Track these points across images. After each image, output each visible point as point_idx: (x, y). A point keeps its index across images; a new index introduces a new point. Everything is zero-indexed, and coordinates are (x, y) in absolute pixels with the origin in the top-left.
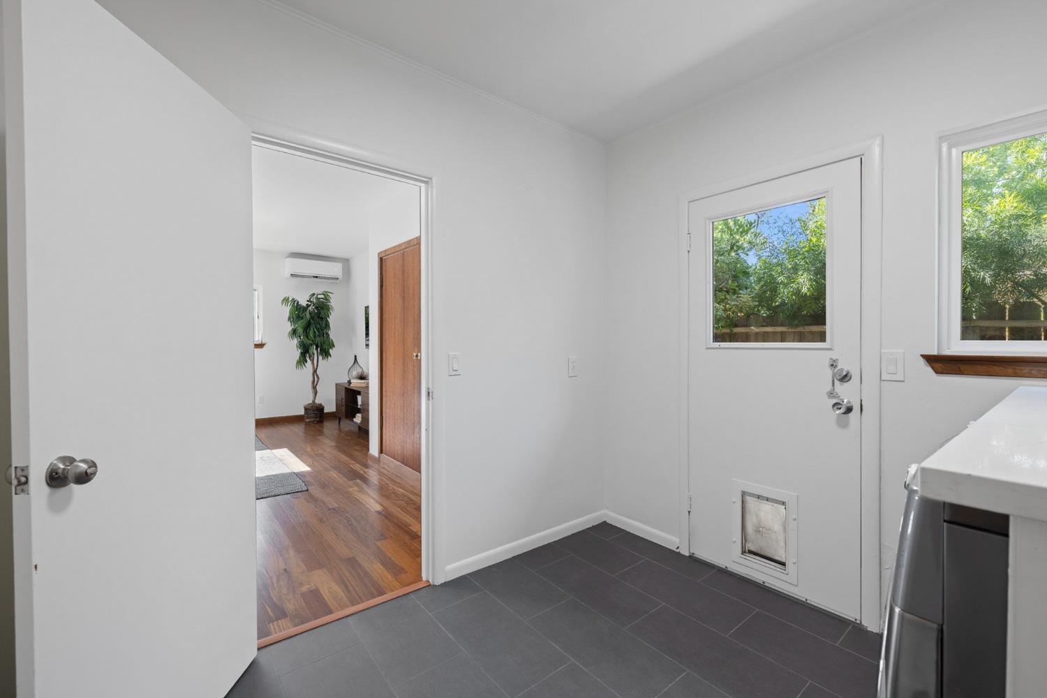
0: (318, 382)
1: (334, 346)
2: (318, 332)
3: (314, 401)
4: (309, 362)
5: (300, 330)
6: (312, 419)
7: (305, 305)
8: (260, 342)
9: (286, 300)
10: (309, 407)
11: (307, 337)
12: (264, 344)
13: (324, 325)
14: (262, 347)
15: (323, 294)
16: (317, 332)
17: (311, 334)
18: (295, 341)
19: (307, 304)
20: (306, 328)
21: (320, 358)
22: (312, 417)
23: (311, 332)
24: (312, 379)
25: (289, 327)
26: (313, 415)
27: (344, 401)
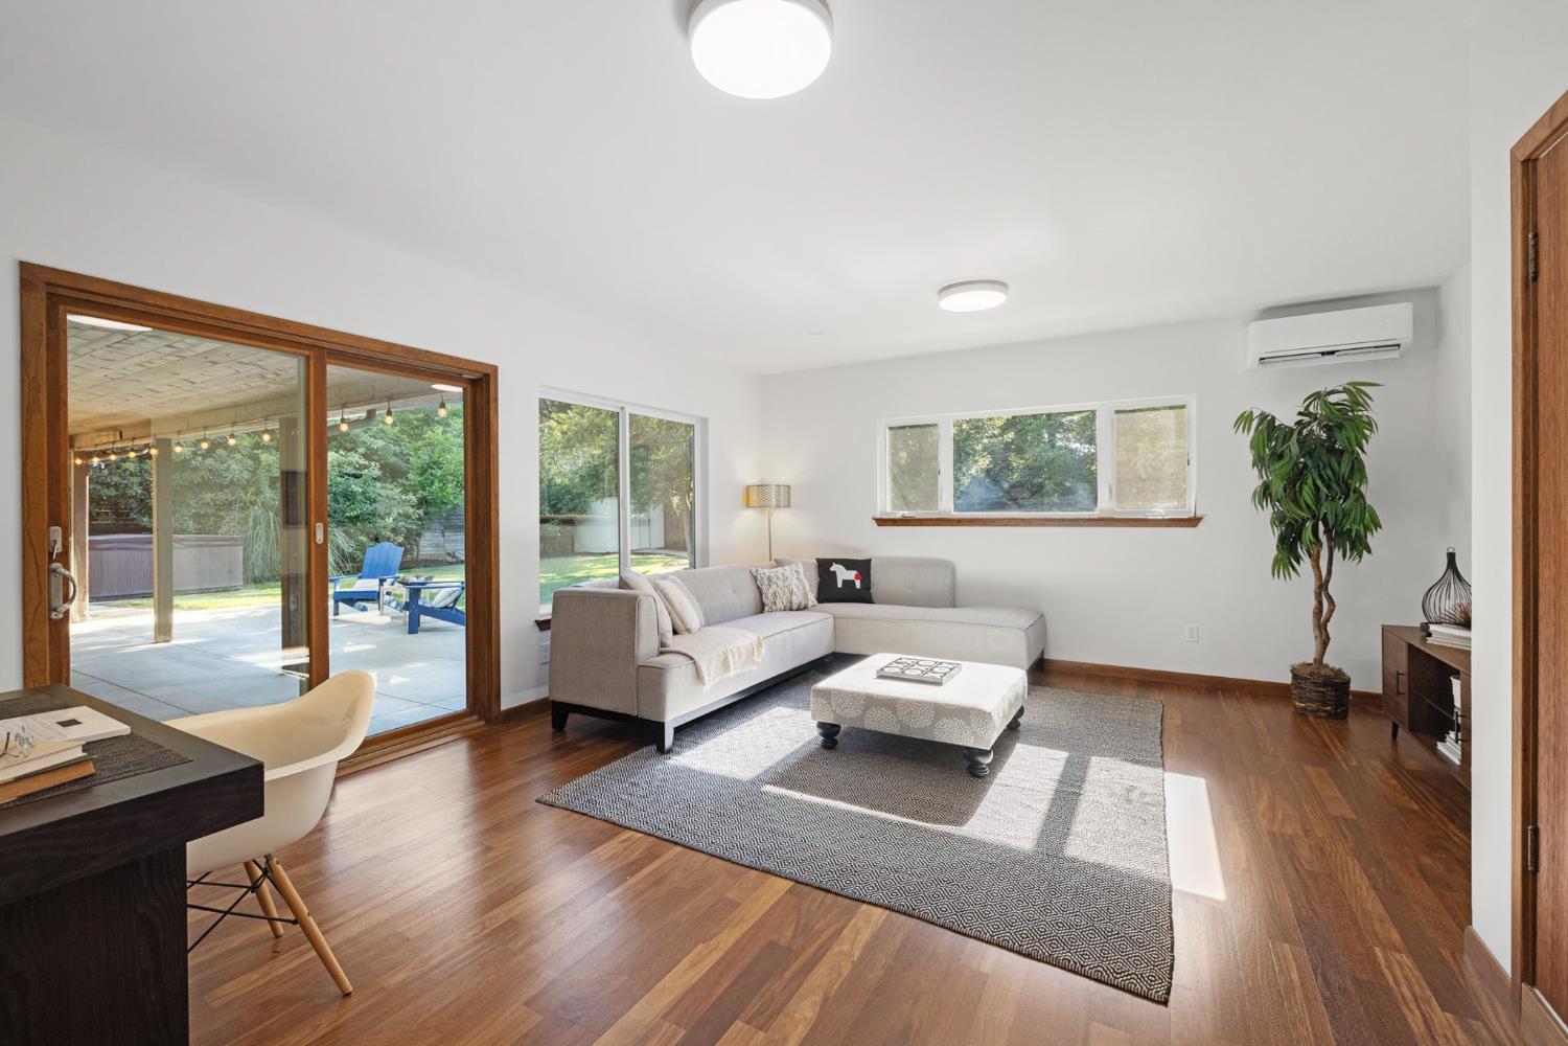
0: (1331, 612)
1: (1377, 525)
2: (1329, 487)
3: (1319, 660)
4: (1306, 565)
5: (1278, 488)
6: (1313, 706)
7: (1291, 424)
8: (1192, 515)
9: (1245, 419)
10: (1305, 673)
11: (1296, 502)
12: (1200, 519)
13: (1345, 469)
14: (1195, 526)
15: (1345, 390)
16: (1324, 490)
17: (1307, 495)
18: (1268, 512)
19: (1299, 423)
20: (1295, 480)
21: (1338, 554)
22: (1311, 700)
23: (1306, 488)
24: (1313, 603)
25: (1254, 480)
26: (1314, 696)
27: (1403, 679)
